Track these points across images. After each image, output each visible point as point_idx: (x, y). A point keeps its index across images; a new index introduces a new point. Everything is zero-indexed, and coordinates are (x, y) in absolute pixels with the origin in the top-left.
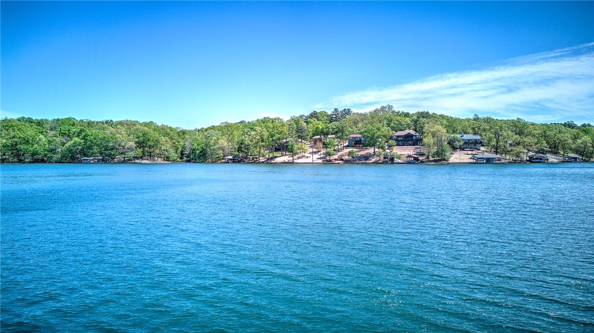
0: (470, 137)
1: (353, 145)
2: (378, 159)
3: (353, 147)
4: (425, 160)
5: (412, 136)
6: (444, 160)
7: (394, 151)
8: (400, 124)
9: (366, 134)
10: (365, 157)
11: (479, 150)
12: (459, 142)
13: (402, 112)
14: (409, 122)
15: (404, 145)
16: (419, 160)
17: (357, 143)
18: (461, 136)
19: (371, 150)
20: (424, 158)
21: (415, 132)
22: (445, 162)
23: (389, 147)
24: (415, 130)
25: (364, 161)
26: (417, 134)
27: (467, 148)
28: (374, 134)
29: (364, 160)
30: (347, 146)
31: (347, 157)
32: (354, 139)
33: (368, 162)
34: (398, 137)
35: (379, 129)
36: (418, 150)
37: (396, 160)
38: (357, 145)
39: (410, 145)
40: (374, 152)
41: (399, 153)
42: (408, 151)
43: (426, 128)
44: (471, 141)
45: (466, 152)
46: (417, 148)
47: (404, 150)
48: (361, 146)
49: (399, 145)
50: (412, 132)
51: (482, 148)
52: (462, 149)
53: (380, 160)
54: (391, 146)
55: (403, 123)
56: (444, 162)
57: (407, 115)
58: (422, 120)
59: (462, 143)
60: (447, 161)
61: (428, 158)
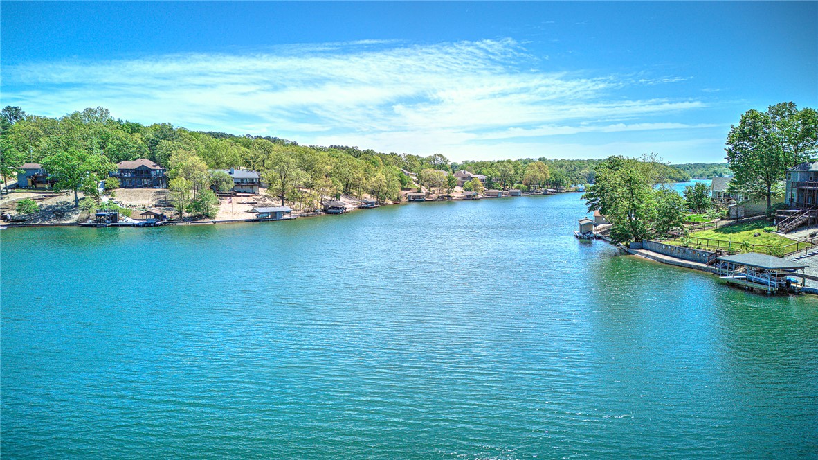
0: (241, 173)
1: (30, 183)
2: (84, 215)
3: (28, 188)
4: (175, 218)
5: (148, 171)
6: (207, 216)
7: (117, 199)
8: (124, 145)
9: (55, 167)
10: (57, 211)
11: (257, 194)
12: (228, 183)
13: (127, 122)
14: (140, 142)
15: (134, 187)
16: (165, 217)
17: (35, 181)
18: (230, 173)
19: (68, 197)
20: (173, 212)
21: (152, 163)
22: (209, 220)
23: (106, 189)
24: (153, 159)
25: (54, 221)
26: (158, 167)
27: (240, 192)
28: (74, 168)
29: (54, 218)
30: (16, 187)
31: (14, 213)
32: (31, 173)
33: (63, 222)
34: (122, 171)
35: (83, 159)
36: (161, 197)
37: (123, 219)
38: (38, 186)
39: (146, 186)
40: (77, 201)
41: (126, 202)
42: (141, 200)
43: (173, 158)
44: (245, 181)
45: (239, 199)
46: (159, 193)
47: (136, 197)
48: (47, 186)
49: (126, 187)
50: (149, 164)
51: (262, 192)
52: (233, 194)
53: (88, 218)
54: (111, 189)
55: (131, 144)
56: (206, 220)
57: (135, 128)
58: (166, 143)
59: (232, 185)
60: (211, 218)
61: (180, 212)
